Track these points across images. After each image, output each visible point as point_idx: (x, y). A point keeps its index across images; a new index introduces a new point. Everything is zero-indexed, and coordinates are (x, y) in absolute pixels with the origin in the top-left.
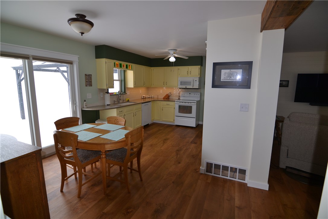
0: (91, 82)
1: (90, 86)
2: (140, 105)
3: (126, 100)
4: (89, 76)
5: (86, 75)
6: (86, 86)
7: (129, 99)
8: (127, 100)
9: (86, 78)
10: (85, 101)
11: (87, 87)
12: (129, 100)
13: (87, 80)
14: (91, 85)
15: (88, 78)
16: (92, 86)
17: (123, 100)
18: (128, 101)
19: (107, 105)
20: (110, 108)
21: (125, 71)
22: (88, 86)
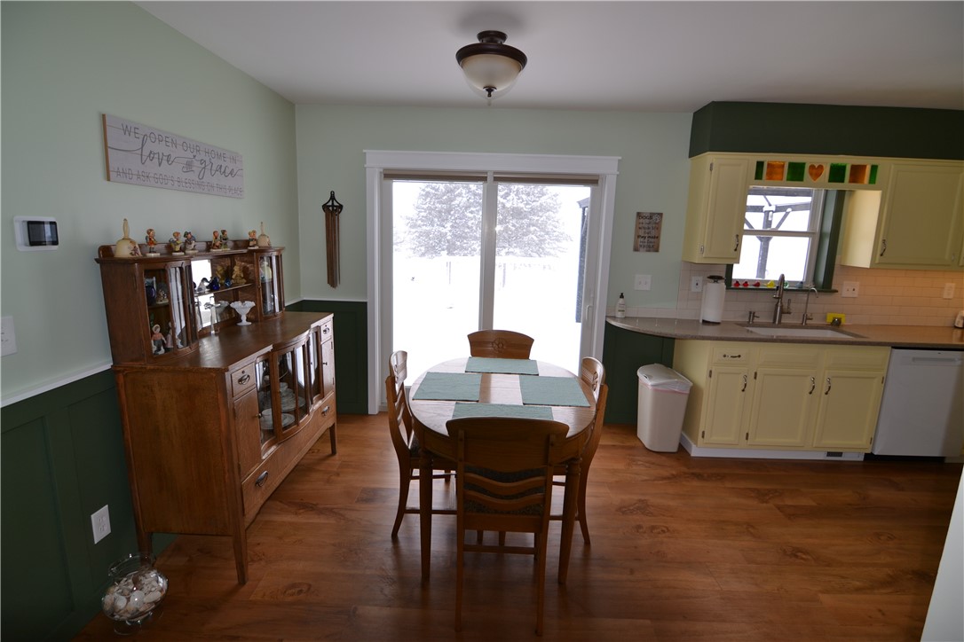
0: (657, 238)
1: (649, 251)
2: (882, 354)
3: (825, 318)
4: (651, 218)
5: (639, 214)
6: (636, 249)
7: (839, 316)
8: (830, 320)
9: (638, 223)
10: (622, 296)
11: (636, 253)
12: (839, 320)
13: (641, 233)
14: (653, 247)
15: (646, 226)
16: (657, 250)
17: (806, 318)
18: (836, 325)
19: (704, 321)
20: (716, 335)
21: (841, 196)
22: (641, 249)
